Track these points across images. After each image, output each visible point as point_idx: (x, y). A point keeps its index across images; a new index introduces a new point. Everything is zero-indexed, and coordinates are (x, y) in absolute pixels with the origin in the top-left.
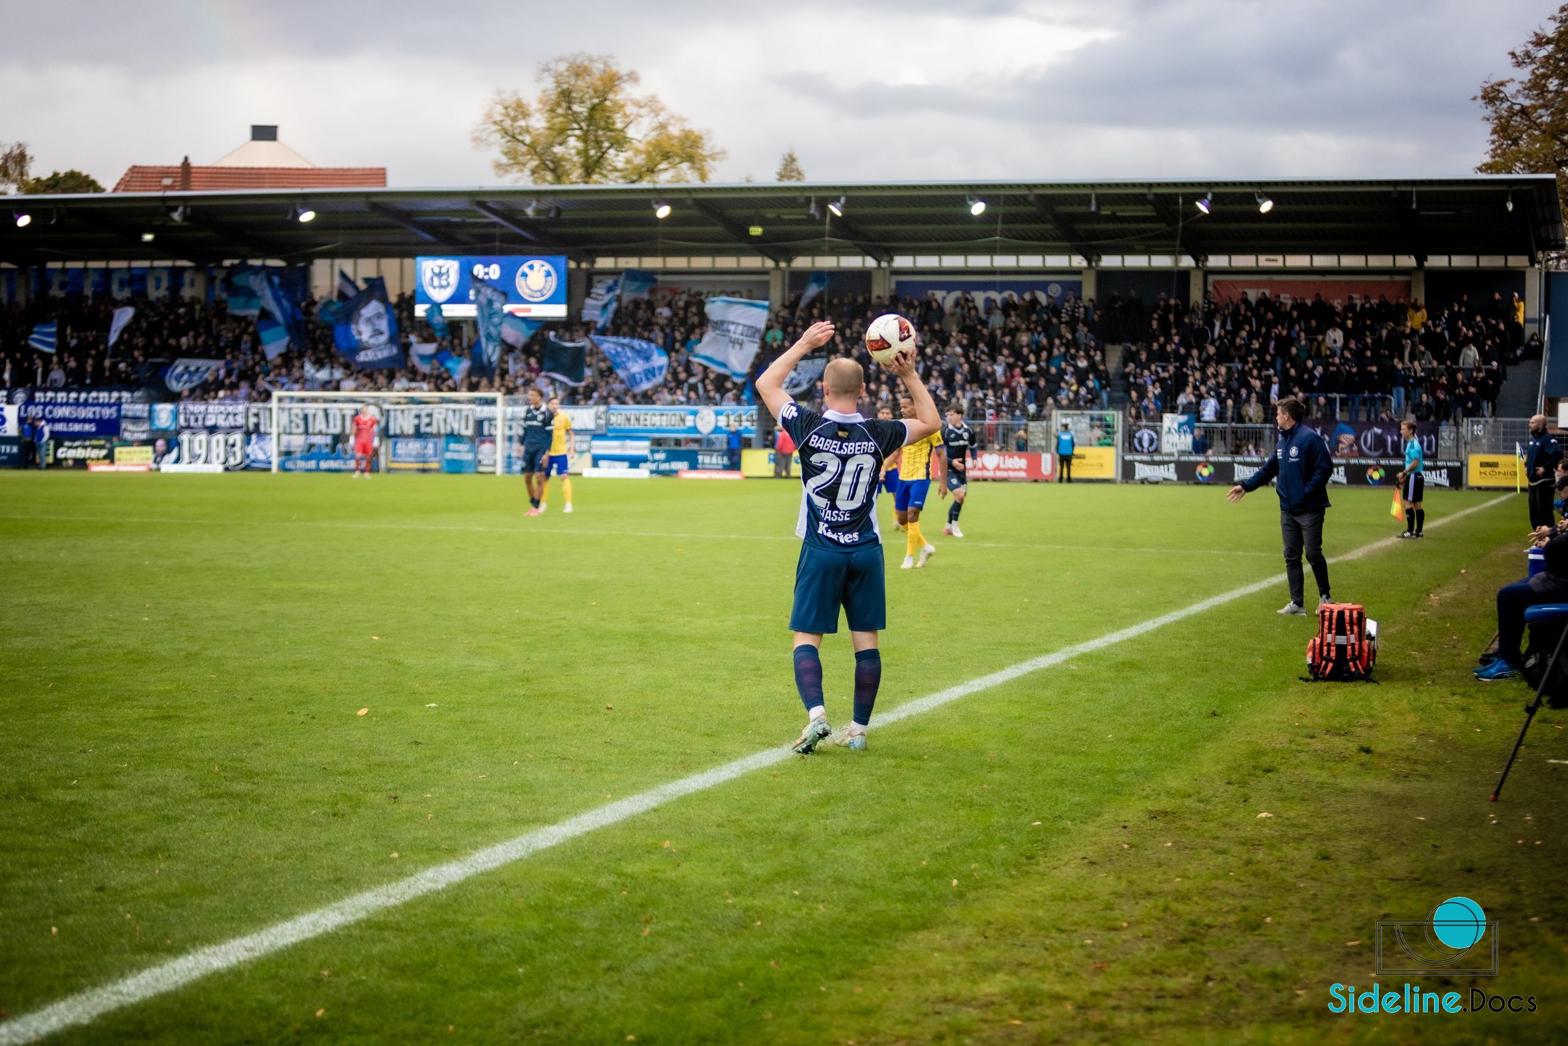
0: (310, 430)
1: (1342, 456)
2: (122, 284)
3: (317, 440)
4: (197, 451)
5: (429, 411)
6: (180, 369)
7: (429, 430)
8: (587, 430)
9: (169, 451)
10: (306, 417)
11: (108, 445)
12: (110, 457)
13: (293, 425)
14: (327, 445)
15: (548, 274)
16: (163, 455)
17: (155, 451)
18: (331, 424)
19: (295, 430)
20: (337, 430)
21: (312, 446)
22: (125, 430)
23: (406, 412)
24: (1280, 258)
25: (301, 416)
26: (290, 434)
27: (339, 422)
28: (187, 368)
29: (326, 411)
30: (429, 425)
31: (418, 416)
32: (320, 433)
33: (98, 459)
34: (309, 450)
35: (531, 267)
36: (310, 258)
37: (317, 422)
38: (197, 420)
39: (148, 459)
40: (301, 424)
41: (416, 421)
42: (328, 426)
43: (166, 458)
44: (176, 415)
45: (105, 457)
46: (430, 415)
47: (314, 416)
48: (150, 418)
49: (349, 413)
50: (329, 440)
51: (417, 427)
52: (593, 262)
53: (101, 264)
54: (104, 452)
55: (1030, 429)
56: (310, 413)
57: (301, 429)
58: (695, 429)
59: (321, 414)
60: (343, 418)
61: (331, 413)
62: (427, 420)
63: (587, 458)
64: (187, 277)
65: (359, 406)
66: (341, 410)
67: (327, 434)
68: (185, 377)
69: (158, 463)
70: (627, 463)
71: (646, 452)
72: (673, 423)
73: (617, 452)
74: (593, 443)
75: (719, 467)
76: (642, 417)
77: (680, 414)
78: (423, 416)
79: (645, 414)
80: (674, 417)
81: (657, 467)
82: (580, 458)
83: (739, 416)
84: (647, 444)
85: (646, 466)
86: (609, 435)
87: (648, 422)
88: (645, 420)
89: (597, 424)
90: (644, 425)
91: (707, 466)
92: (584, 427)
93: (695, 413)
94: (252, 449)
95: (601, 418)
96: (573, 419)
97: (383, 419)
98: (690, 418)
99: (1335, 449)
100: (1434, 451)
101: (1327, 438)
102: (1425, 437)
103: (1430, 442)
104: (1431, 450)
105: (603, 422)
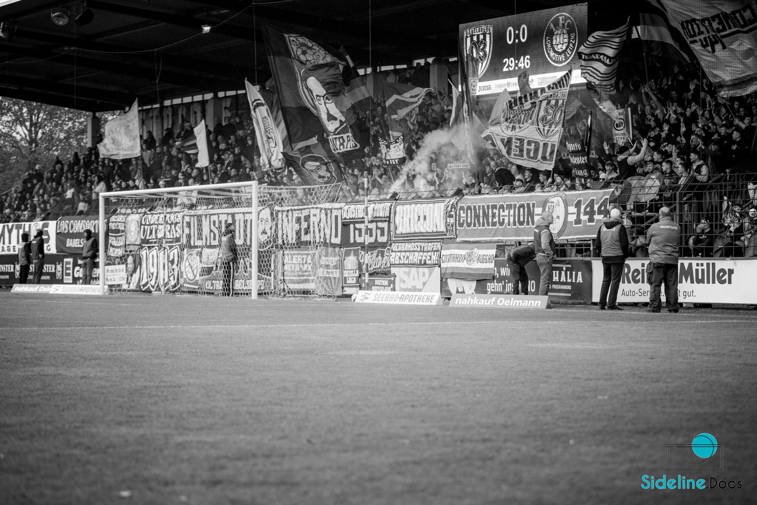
7: (307, 237)
8: (437, 233)
9: (135, 270)
10: (221, 223)
13: (212, 235)
16: (132, 274)
17: (127, 270)
19: (213, 243)
25: (217, 224)
26: (210, 247)
27: (242, 230)
29: (233, 216)
38: (151, 232)
40: (217, 232)
41: (298, 227)
44: (140, 226)
48: (125, 230)
51: (299, 234)
56: (224, 219)
61: (236, 217)
62: (306, 224)
63: (437, 273)
66: (244, 214)
69: (129, 285)
70: (474, 284)
71: (492, 265)
72: (522, 220)
73: (464, 265)
74: (444, 252)
75: (569, 287)
76: (490, 210)
77: (528, 205)
78: (303, 219)
79: (494, 207)
80: (522, 210)
81: (504, 287)
82: (430, 275)
83: (592, 204)
84: (493, 252)
85: (491, 286)
86: (458, 240)
87: (496, 220)
88: (494, 216)
89: (447, 225)
90: (494, 224)
91: (556, 286)
92: (435, 230)
93: (544, 204)
94: (184, 266)
95: (451, 216)
96: (425, 217)
97: (274, 223)
98: (538, 210)
105: (452, 221)
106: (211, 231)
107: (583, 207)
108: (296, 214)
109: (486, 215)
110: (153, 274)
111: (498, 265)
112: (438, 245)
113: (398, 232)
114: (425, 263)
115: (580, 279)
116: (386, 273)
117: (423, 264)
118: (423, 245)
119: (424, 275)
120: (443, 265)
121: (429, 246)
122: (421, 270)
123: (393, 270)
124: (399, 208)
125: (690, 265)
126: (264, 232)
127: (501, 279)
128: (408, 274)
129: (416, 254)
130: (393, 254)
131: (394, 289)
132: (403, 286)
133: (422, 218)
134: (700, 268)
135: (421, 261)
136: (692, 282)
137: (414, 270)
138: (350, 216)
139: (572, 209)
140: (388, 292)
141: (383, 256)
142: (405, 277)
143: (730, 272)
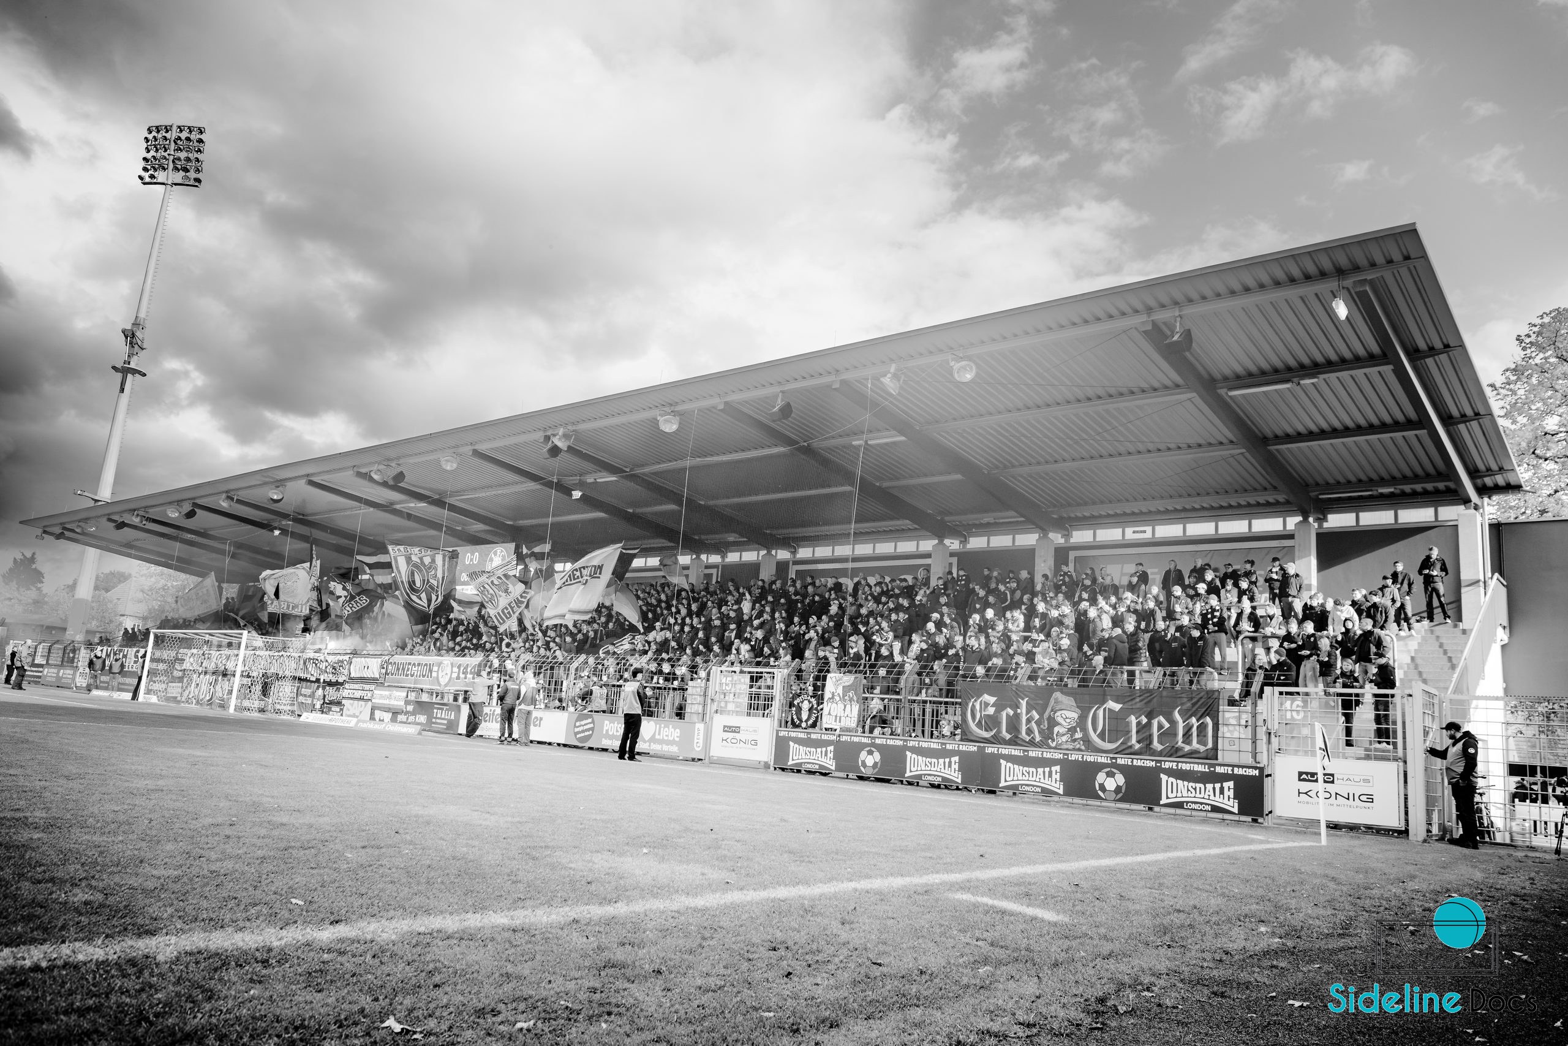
58: (437, 679)
63: (369, 708)
70: (390, 715)
71: (402, 703)
72: (424, 674)
73: (386, 702)
74: (376, 692)
75: (445, 722)
76: (407, 666)
77: (430, 665)
79: (410, 664)
80: (425, 667)
81: (407, 719)
82: (365, 707)
83: (466, 668)
84: (405, 694)
85: (401, 718)
86: (386, 684)
87: (409, 672)
88: (408, 670)
89: (380, 673)
90: (407, 675)
91: (438, 721)
92: (373, 677)
93: (439, 664)
94: (218, 687)
95: (383, 668)
96: (369, 667)
98: (435, 669)
99: (1048, 735)
100: (1210, 745)
101: (1037, 717)
102: (1194, 720)
103: (1202, 728)
104: (1205, 744)
105: (384, 671)
107: (462, 669)
109: (403, 669)
111: (407, 703)
112: (373, 687)
113: (350, 676)
114: (363, 699)
115: (453, 717)
116: (339, 703)
117: (361, 699)
118: (364, 686)
119: (361, 706)
120: (374, 701)
121: (367, 687)
122: (360, 703)
123: (344, 702)
124: (354, 660)
127: (407, 713)
128: (352, 705)
129: (359, 691)
130: (346, 691)
131: (342, 715)
132: (348, 713)
133: (367, 668)
135: (361, 696)
137: (356, 702)
139: (455, 669)
140: (337, 716)
141: (339, 692)
142: (350, 707)
143: (541, 719)
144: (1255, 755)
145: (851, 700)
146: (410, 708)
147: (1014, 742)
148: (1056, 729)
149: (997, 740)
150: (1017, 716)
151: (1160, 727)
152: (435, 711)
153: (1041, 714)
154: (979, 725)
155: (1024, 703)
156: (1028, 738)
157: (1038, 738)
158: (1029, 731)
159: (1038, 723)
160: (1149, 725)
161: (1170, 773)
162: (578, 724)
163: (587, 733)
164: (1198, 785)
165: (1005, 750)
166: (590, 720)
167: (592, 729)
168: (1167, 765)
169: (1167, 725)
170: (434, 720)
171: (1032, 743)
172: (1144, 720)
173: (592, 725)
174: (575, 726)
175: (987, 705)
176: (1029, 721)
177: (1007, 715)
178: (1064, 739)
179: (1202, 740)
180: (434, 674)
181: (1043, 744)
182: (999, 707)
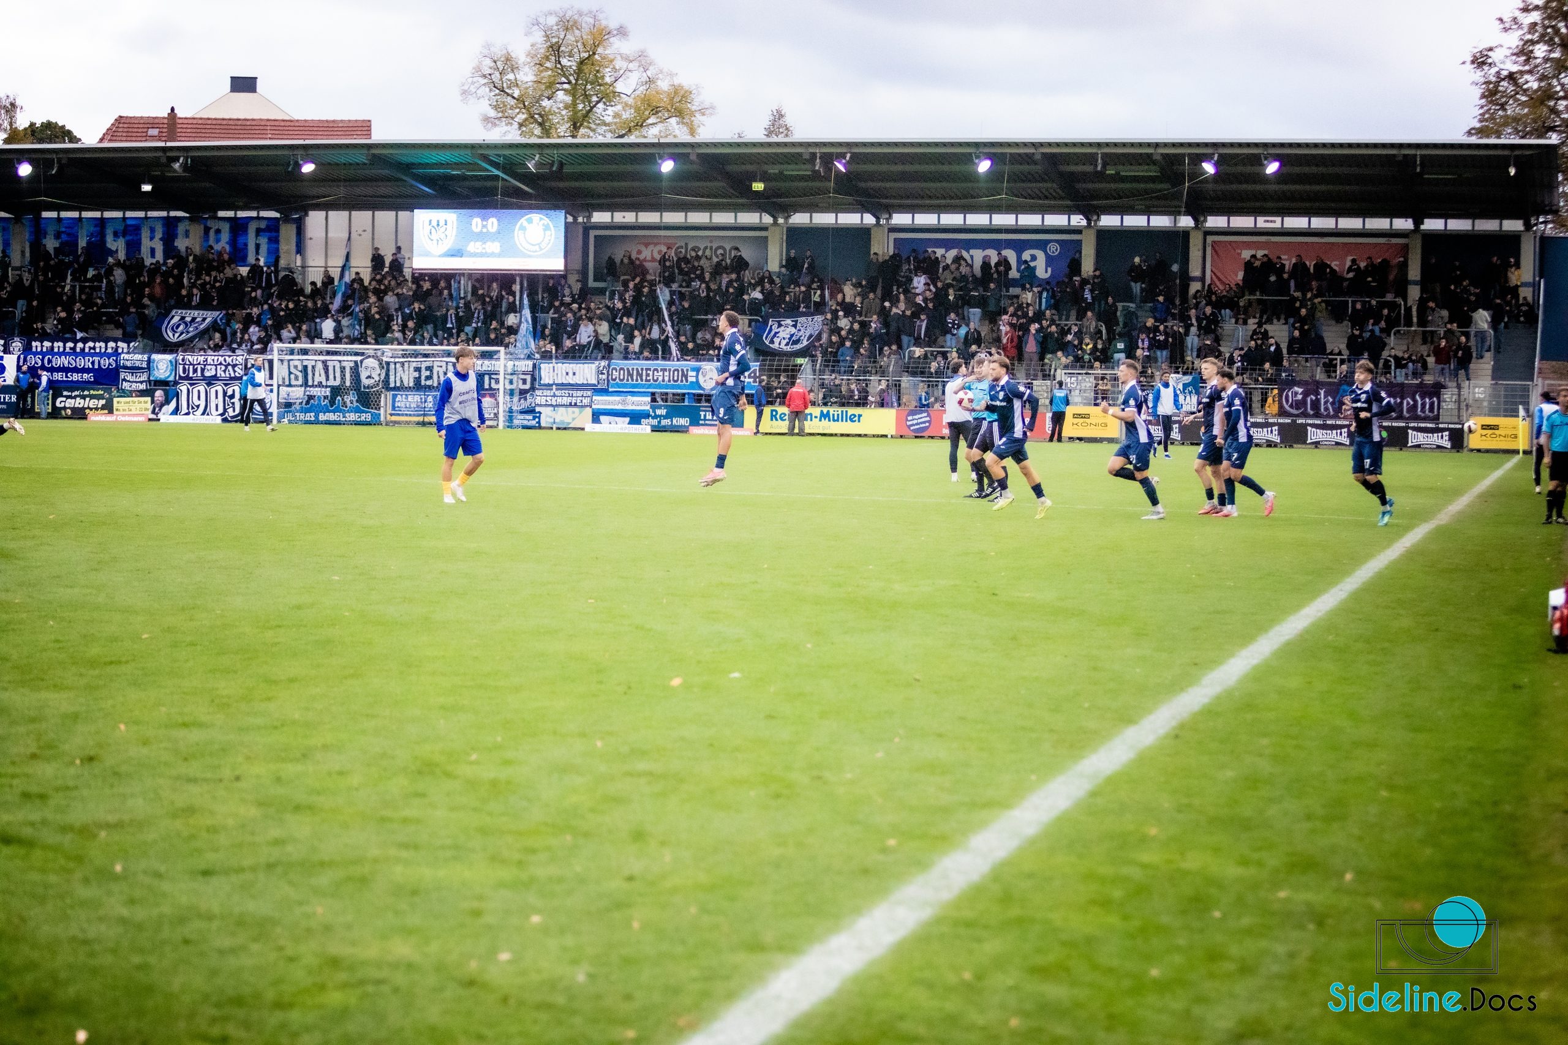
0: (310, 383)
1: (1345, 418)
2: (116, 235)
3: (315, 391)
4: (197, 402)
5: (428, 364)
6: (176, 319)
7: (429, 383)
8: (588, 385)
9: (167, 402)
10: (305, 367)
11: (107, 395)
12: (109, 408)
13: (292, 376)
14: (325, 397)
15: (546, 228)
16: (161, 406)
17: (153, 402)
18: (331, 376)
19: (293, 382)
20: (337, 383)
21: (311, 397)
22: (124, 380)
23: (406, 365)
24: (1278, 219)
25: (300, 368)
26: (290, 385)
27: (338, 374)
28: (183, 318)
29: (324, 362)
30: (428, 378)
31: (418, 369)
32: (320, 385)
33: (97, 409)
34: (308, 403)
35: (530, 221)
36: (305, 210)
37: (317, 374)
38: (195, 371)
39: (146, 409)
40: (300, 375)
41: (416, 374)
42: (327, 379)
43: (165, 408)
44: (175, 365)
45: (103, 407)
46: (430, 369)
47: (313, 367)
48: (149, 368)
49: (348, 366)
50: (328, 392)
51: (417, 380)
52: (590, 217)
53: (97, 214)
54: (103, 402)
55: (1035, 388)
56: (310, 364)
57: (300, 382)
58: (697, 384)
59: (320, 366)
60: (343, 369)
61: (329, 363)
62: (428, 373)
63: (588, 412)
64: (181, 228)
65: (359, 358)
66: (340, 361)
67: (327, 387)
68: (181, 328)
69: (157, 414)
70: (627, 419)
71: (648, 408)
72: (676, 378)
73: (620, 407)
74: (594, 398)
76: (644, 372)
77: (682, 370)
78: (423, 369)
79: (647, 369)
80: (676, 373)
81: (659, 422)
82: (580, 413)
84: (649, 399)
85: (645, 421)
86: (610, 390)
87: (650, 378)
88: (648, 375)
90: (646, 381)
91: (707, 422)
92: (585, 382)
93: (698, 369)
95: (603, 374)
96: (574, 374)
97: (384, 371)
98: (692, 373)
99: (1338, 410)
100: (1436, 413)
101: (1331, 400)
102: (1427, 400)
103: (1432, 404)
104: (1433, 412)
105: (604, 377)
106: (290, 373)
108: (414, 365)
109: (640, 375)
110: (198, 406)
111: (654, 408)
112: (589, 393)
113: (542, 382)
114: (576, 404)
116: (531, 411)
117: (572, 405)
118: (571, 392)
119: (573, 412)
120: (594, 407)
121: (580, 393)
122: (570, 409)
123: (538, 409)
125: (828, 411)
126: (369, 377)
127: (657, 417)
129: (565, 398)
130: (539, 398)
131: (539, 422)
133: (571, 374)
134: (836, 413)
135: (571, 403)
136: (829, 420)
137: (562, 409)
138: (485, 368)
141: (526, 399)
143: (860, 416)
144: (1459, 417)
145: (1190, 393)
146: (661, 412)
147: (1317, 415)
148: (1344, 407)
149: (1305, 415)
150: (1318, 400)
151: (1408, 403)
152: (702, 414)
153: (1334, 398)
154: (1291, 406)
155: (1322, 392)
156: (1325, 413)
157: (1332, 413)
158: (1326, 409)
159: (1333, 404)
160: (1402, 403)
161: (1414, 429)
162: (910, 418)
163: (924, 425)
164: (1429, 435)
165: (1310, 421)
166: (926, 414)
167: (929, 422)
168: (1412, 425)
169: (1412, 403)
170: (701, 422)
171: (1329, 416)
172: (1399, 400)
173: (928, 419)
174: (907, 420)
175: (1296, 393)
176: (1326, 403)
177: (1311, 400)
178: (1349, 413)
179: (1431, 409)
180: (692, 379)
181: (1336, 416)
182: (1306, 394)
